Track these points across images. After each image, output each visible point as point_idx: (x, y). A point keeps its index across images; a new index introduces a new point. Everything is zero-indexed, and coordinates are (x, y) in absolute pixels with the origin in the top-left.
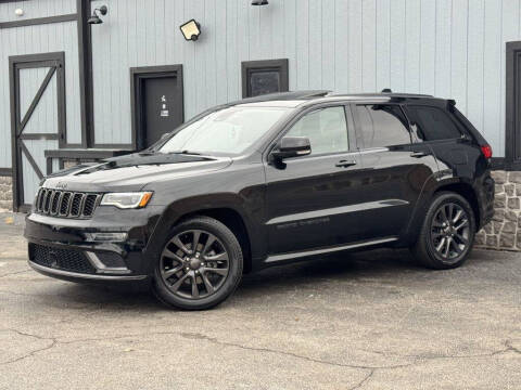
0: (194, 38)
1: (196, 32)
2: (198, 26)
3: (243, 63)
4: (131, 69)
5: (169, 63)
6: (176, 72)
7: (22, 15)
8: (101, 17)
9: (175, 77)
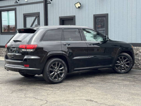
0: (79, 7)
1: (80, 6)
2: (80, 4)
3: (94, 15)
4: (60, 17)
5: (71, 15)
6: (73, 18)
7: (27, 2)
8: (51, 2)
9: (73, 19)
